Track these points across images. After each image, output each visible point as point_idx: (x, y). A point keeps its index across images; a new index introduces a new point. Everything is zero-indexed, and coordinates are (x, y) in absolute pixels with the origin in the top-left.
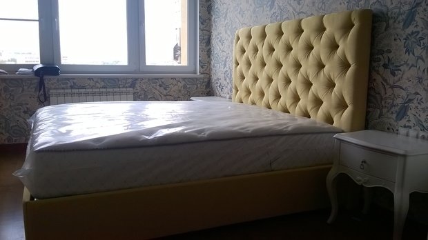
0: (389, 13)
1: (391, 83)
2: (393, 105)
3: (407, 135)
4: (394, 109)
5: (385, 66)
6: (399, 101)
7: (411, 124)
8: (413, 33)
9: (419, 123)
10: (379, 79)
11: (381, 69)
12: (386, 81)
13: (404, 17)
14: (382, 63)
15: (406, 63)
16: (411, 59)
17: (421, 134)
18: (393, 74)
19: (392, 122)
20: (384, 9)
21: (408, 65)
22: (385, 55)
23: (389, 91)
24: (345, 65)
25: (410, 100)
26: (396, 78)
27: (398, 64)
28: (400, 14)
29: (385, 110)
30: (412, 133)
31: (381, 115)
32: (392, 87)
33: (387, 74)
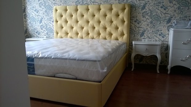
0: (136, 6)
1: (138, 26)
2: (139, 33)
3: (145, 41)
4: (139, 34)
5: (135, 21)
6: (141, 31)
7: (146, 38)
8: (145, 12)
9: (148, 37)
10: (133, 25)
11: (134, 22)
12: (136, 26)
13: (142, 7)
14: (134, 21)
15: (143, 20)
16: (145, 19)
17: (149, 40)
18: (138, 24)
19: (139, 38)
20: (134, 4)
21: (144, 21)
22: (135, 18)
23: (137, 29)
24: (123, 22)
25: (145, 31)
26: (140, 25)
27: (140, 21)
28: (140, 6)
29: (136, 35)
30: (146, 40)
31: (134, 36)
32: (138, 28)
33: (136, 24)
